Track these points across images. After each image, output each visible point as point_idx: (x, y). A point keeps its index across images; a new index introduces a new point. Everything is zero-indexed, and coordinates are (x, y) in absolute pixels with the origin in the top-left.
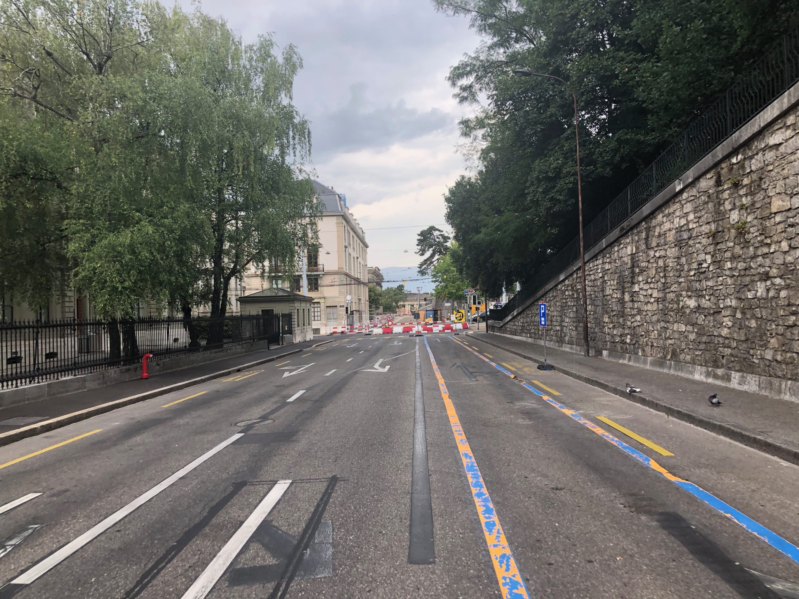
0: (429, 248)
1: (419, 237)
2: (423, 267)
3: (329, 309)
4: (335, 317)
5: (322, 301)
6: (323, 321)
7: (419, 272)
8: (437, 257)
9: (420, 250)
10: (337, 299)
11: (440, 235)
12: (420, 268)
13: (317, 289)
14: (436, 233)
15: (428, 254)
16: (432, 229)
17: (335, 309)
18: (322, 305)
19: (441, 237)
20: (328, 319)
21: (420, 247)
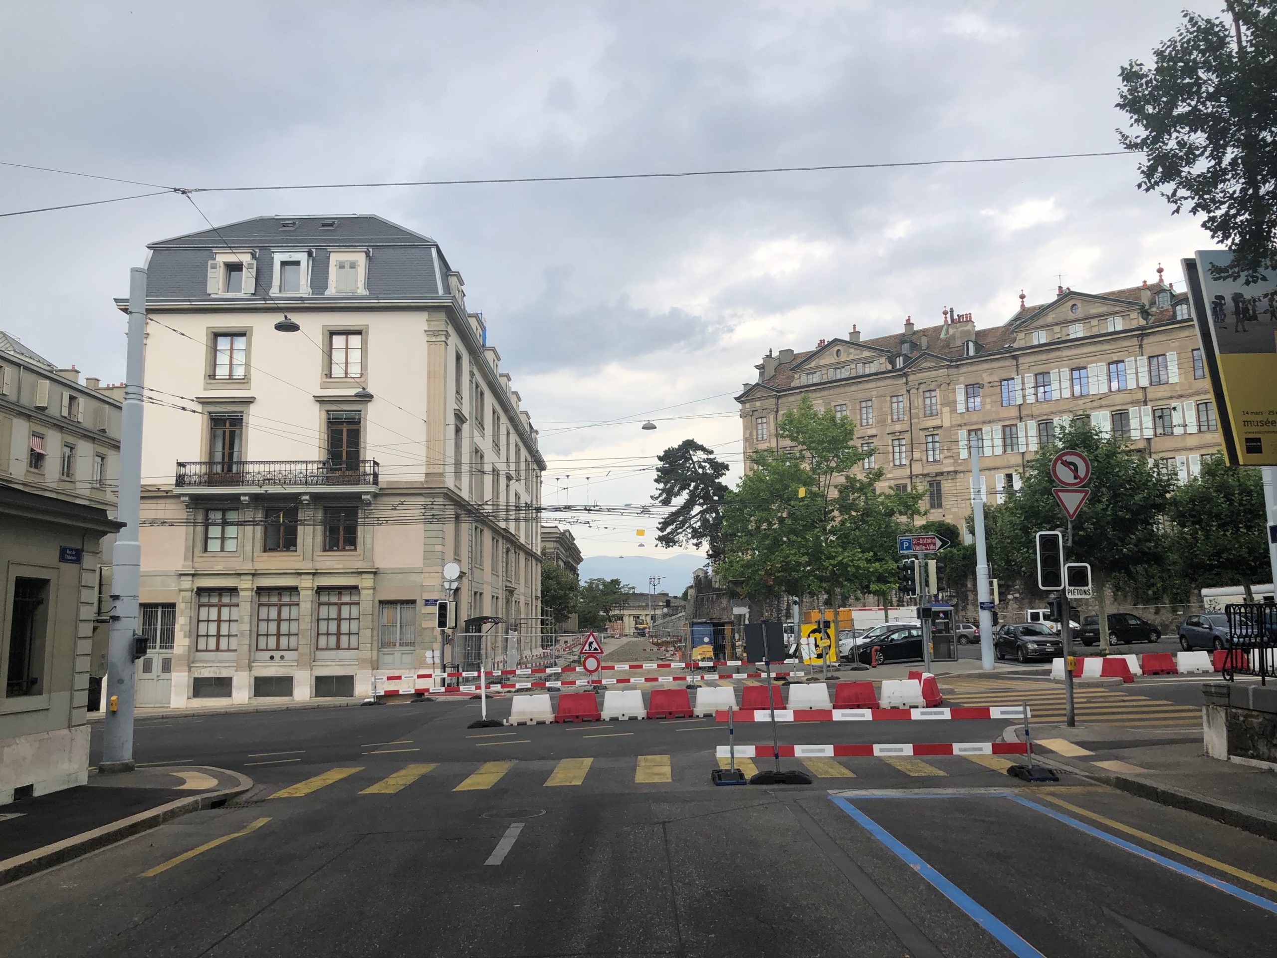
0: (683, 488)
1: (660, 464)
2: (669, 530)
3: (387, 612)
4: (409, 637)
5: (366, 582)
6: (366, 653)
7: (660, 539)
8: (697, 509)
9: (663, 490)
10: (416, 578)
11: (705, 461)
12: (662, 530)
13: (351, 541)
14: (698, 456)
15: (679, 501)
16: (690, 445)
17: (408, 612)
18: (366, 595)
19: (707, 465)
20: (384, 644)
21: (661, 486)
